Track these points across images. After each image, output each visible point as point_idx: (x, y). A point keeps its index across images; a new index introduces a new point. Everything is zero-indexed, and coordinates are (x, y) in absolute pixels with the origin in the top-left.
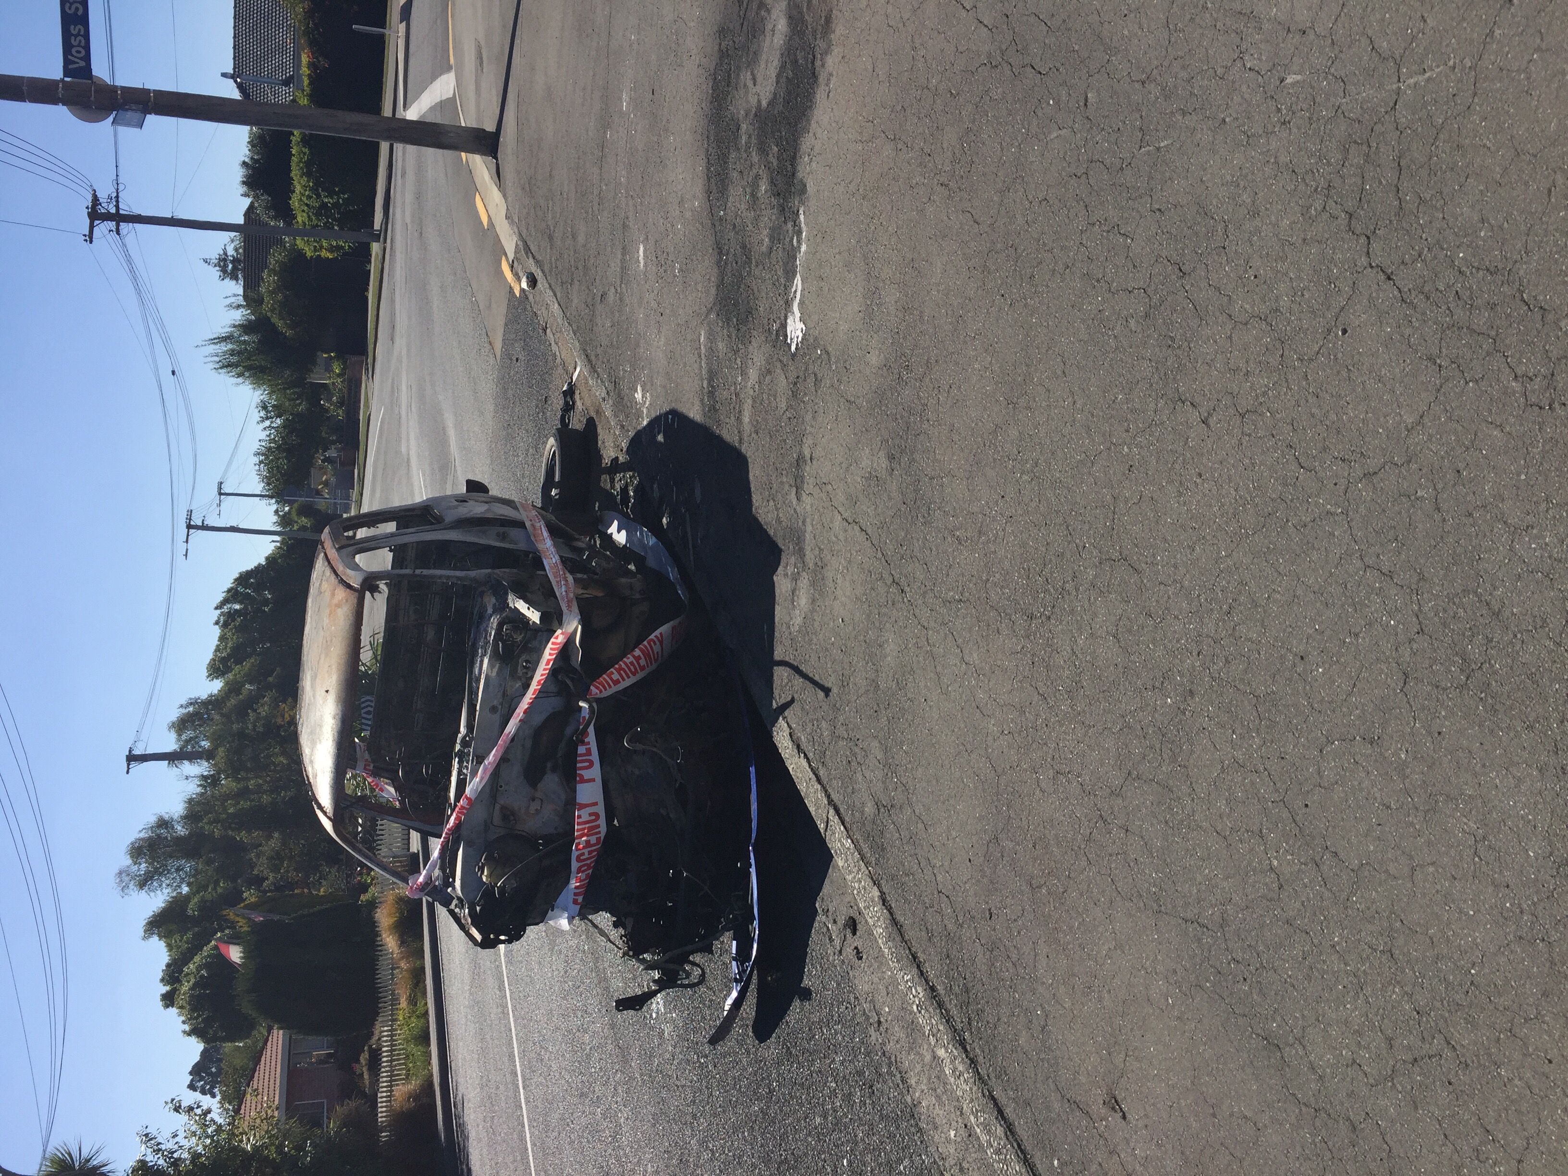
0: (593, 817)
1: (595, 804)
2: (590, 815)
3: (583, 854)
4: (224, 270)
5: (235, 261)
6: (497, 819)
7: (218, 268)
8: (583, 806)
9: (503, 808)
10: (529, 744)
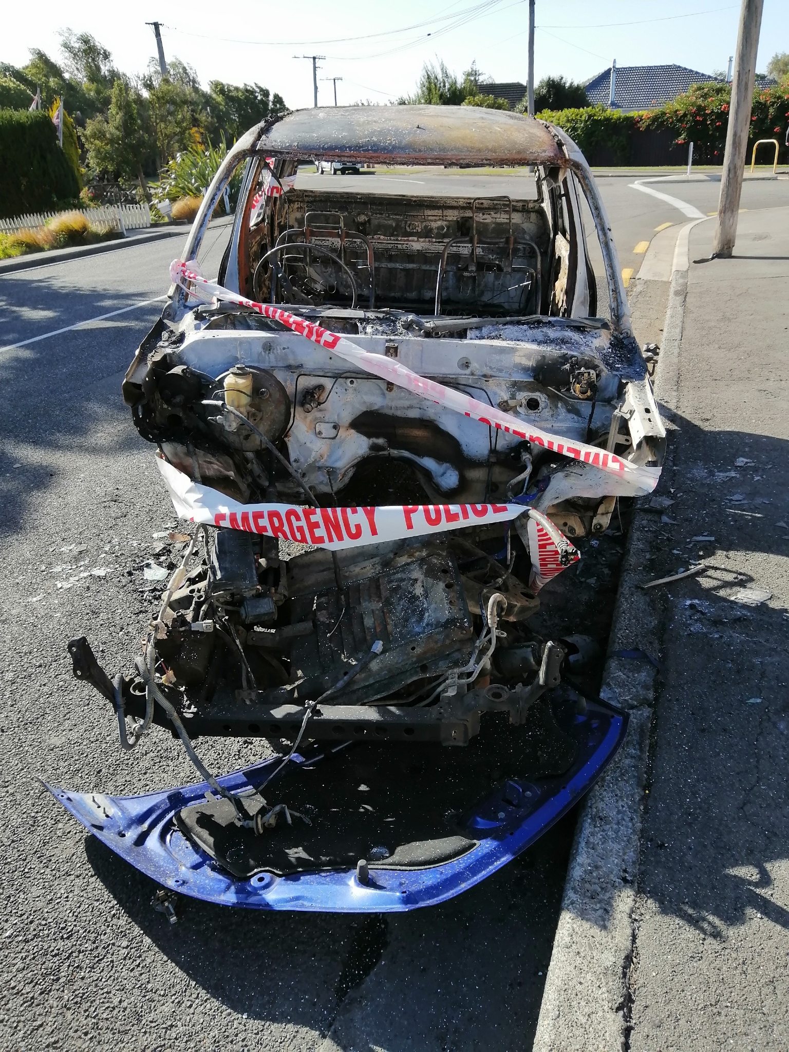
0: (354, 531)
1: (374, 532)
2: (358, 527)
3: (298, 519)
4: (469, 75)
5: (476, 81)
6: (305, 382)
7: (470, 70)
8: (370, 516)
9: (321, 387)
10: (413, 414)
